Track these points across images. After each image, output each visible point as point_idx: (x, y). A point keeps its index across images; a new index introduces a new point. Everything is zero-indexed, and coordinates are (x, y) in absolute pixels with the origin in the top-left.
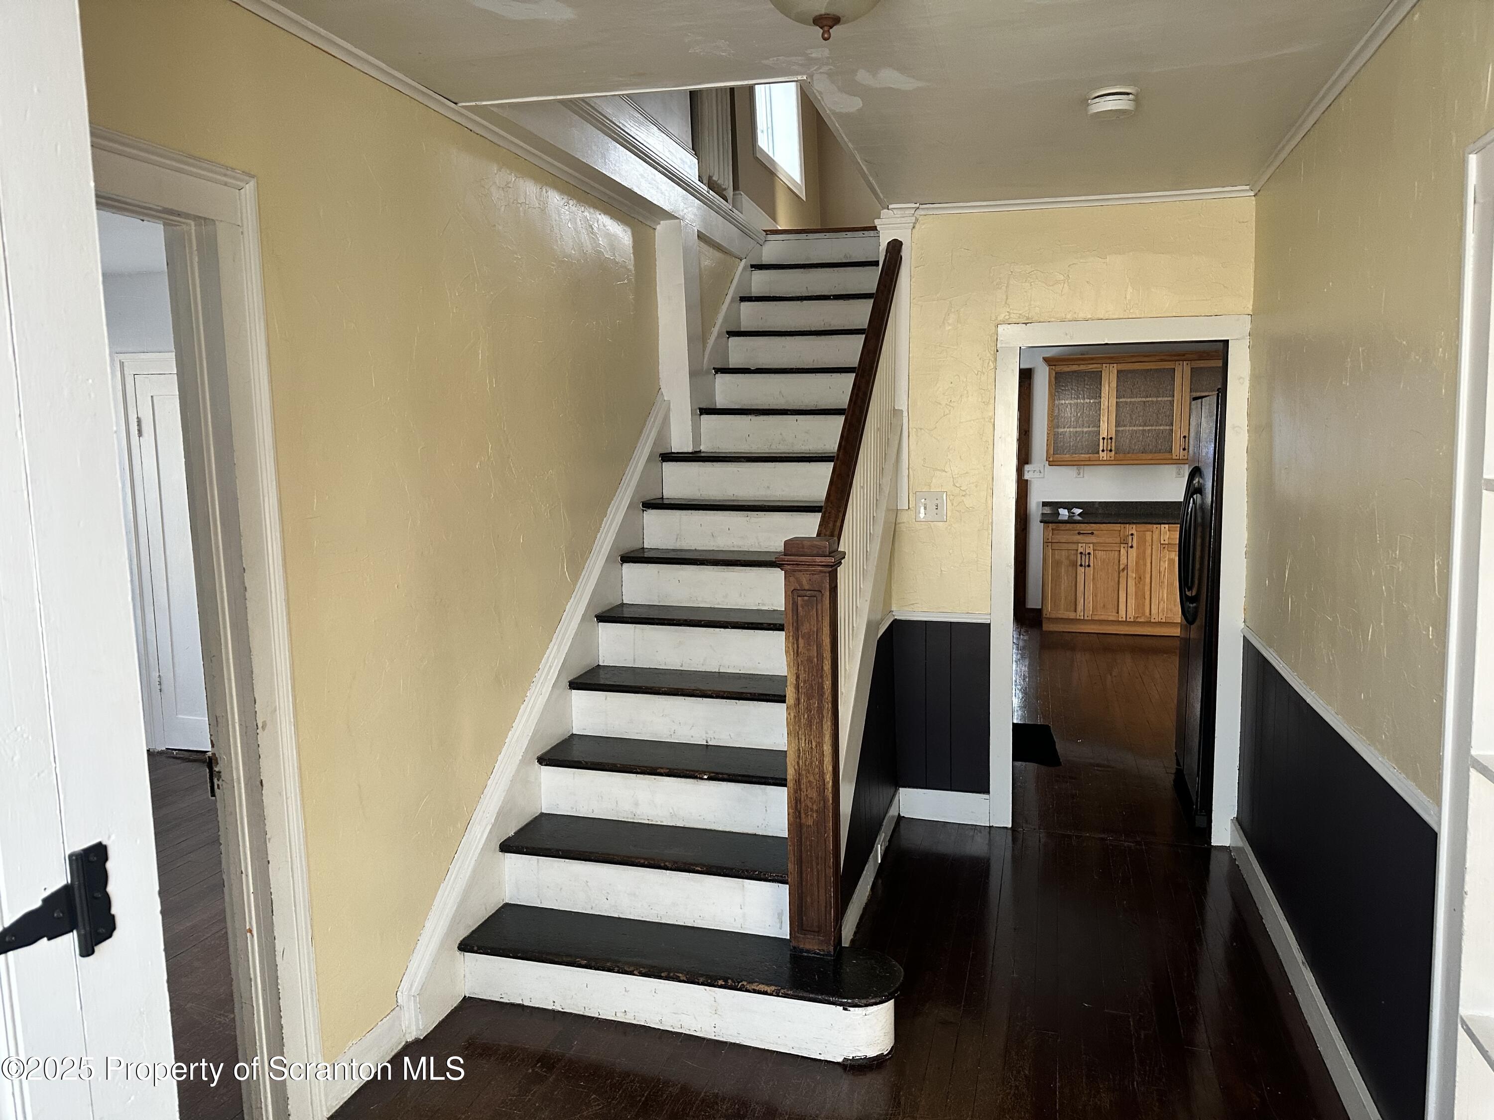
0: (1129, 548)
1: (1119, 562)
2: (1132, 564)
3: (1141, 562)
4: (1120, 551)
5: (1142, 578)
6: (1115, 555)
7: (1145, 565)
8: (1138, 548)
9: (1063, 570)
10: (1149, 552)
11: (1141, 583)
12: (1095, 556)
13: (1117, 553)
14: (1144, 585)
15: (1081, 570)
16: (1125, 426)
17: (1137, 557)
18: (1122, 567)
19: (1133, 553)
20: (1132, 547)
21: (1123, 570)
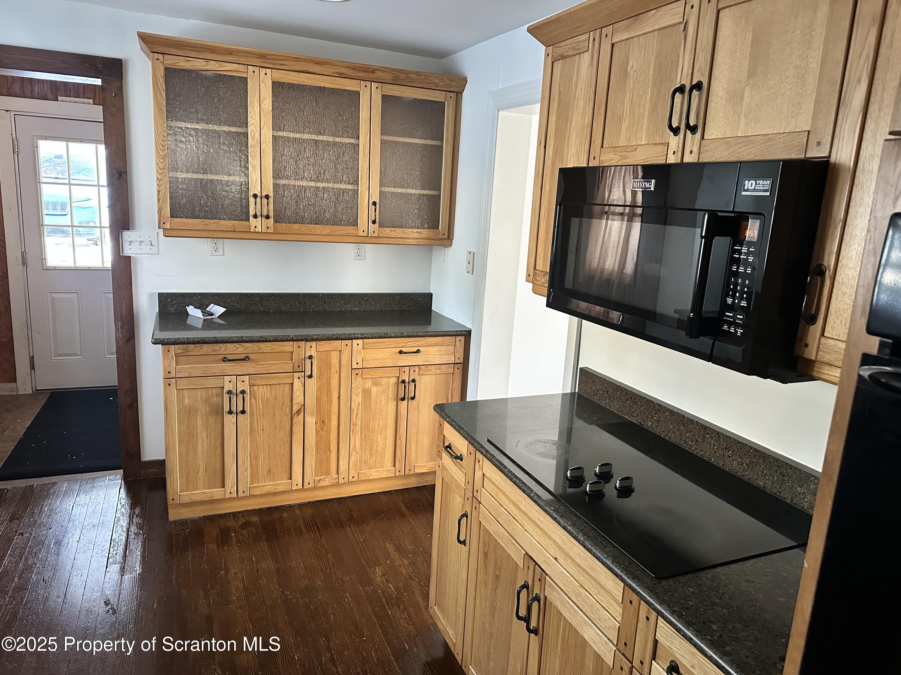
0: (307, 379)
1: (292, 400)
2: (311, 403)
3: (325, 398)
4: (292, 384)
5: (326, 421)
6: (284, 391)
7: (330, 401)
8: (319, 378)
9: (199, 423)
10: (334, 381)
11: (325, 428)
12: (253, 396)
13: (287, 388)
14: (329, 432)
15: (229, 420)
16: (288, 178)
17: (319, 390)
18: (295, 408)
19: (312, 384)
20: (310, 376)
21: (298, 412)
